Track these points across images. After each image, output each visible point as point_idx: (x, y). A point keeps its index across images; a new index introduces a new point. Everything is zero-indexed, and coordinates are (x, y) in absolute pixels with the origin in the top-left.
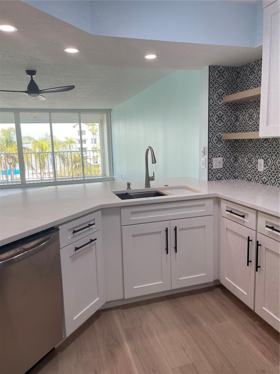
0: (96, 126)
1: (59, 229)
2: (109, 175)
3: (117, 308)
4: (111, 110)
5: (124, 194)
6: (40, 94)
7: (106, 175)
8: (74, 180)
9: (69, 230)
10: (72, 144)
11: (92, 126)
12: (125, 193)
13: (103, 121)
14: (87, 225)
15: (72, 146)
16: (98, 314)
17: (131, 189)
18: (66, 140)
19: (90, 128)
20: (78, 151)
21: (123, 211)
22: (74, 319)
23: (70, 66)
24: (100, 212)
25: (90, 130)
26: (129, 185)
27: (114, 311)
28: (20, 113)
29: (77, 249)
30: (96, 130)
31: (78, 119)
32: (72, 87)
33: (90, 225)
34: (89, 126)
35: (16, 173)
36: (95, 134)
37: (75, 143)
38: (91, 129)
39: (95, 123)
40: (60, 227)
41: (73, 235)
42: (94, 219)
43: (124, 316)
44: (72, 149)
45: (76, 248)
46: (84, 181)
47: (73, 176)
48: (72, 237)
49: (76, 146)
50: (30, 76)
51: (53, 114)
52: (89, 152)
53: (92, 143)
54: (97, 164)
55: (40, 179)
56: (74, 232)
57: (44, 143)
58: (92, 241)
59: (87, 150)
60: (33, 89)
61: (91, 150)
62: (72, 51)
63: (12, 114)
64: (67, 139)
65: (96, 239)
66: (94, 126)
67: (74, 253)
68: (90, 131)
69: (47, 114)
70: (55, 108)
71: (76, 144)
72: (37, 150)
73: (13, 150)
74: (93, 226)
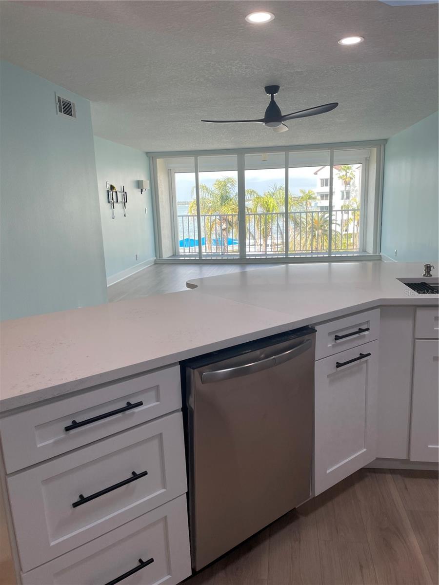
0: (351, 170)
1: (316, 331)
2: (373, 252)
3: (393, 471)
4: (385, 141)
5: (418, 284)
6: (283, 122)
7: (366, 251)
8: (313, 256)
9: (330, 334)
10: (310, 201)
11: (344, 170)
12: (420, 282)
13: (369, 160)
14: (357, 330)
15: (310, 204)
16: (362, 474)
17: (431, 276)
18: (301, 195)
19: (341, 175)
20: (318, 212)
21: (420, 313)
22: (328, 472)
23: (333, 70)
24: (378, 310)
25: (340, 177)
26: (428, 268)
27: (389, 477)
28: (245, 155)
29: (339, 365)
30: (351, 176)
31: (329, 159)
32: (334, 106)
33: (361, 330)
34: (340, 170)
35: (231, 242)
36: (349, 184)
37: (315, 198)
38: (343, 175)
39: (349, 165)
40: (316, 328)
41: (334, 343)
42: (368, 322)
43: (406, 488)
44: (310, 209)
45: (337, 363)
46: (330, 259)
47: (312, 250)
48: (333, 346)
49: (316, 204)
50: (270, 95)
51: (292, 154)
52: (335, 212)
53: (342, 199)
54: (347, 232)
55: (264, 253)
56: (337, 338)
57: (271, 200)
58: (362, 356)
59: (333, 210)
60: (273, 115)
61: (340, 209)
62: (351, 41)
63: (234, 158)
64: (304, 193)
65: (369, 354)
66: (348, 171)
67: (334, 371)
68: (341, 179)
69: (282, 155)
70: (297, 144)
71: (317, 201)
72: (260, 210)
73: (230, 210)
74: (366, 333)
